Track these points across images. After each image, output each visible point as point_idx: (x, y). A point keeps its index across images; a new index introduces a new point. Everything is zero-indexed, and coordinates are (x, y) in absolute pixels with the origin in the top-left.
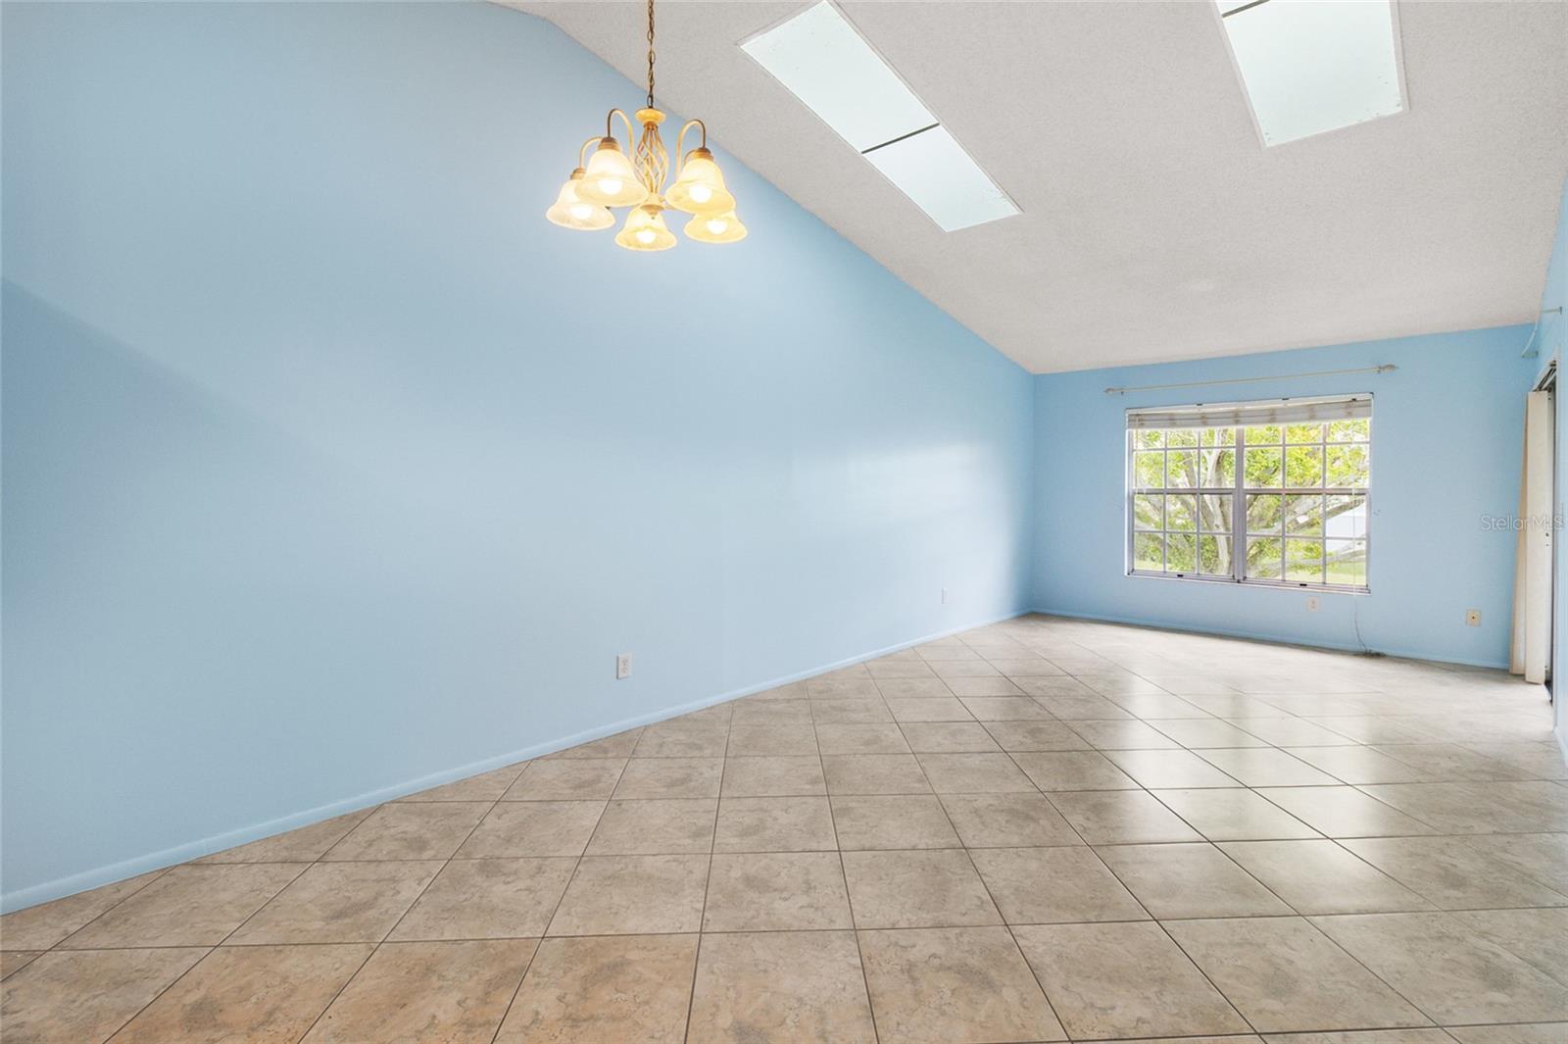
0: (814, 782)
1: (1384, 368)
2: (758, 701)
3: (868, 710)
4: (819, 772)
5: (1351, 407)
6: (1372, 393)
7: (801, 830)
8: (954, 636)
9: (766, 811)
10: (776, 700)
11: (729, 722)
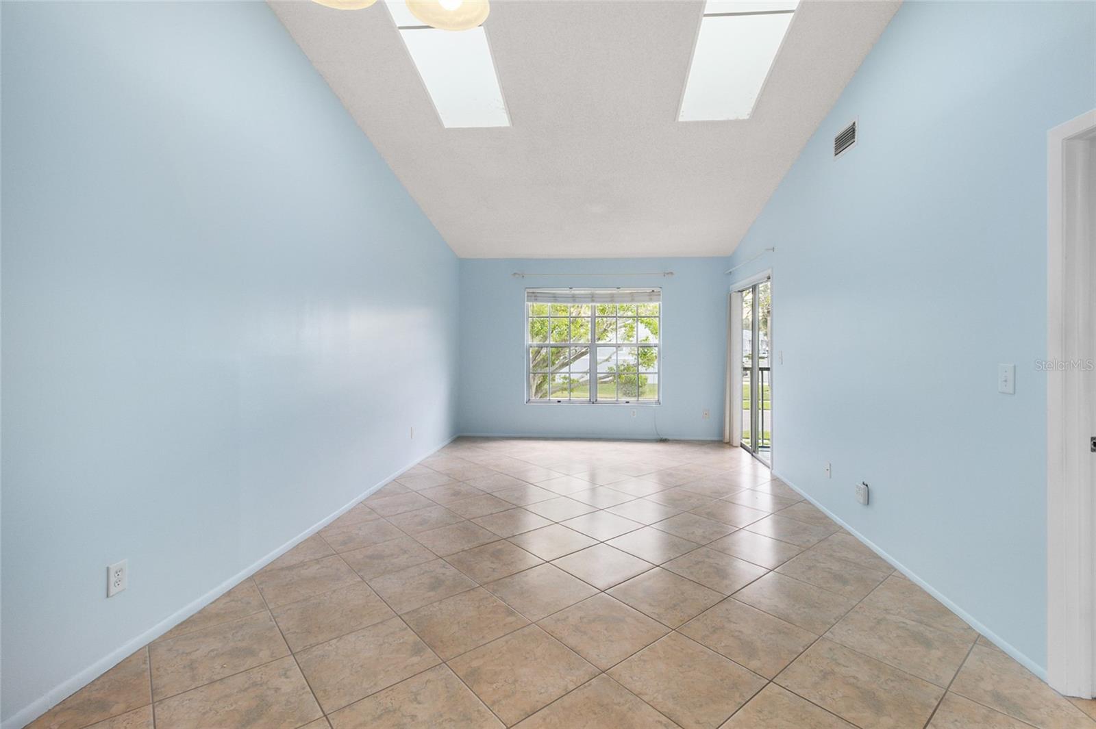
0: (417, 651)
1: (668, 274)
2: (282, 569)
3: (405, 552)
4: (411, 637)
5: (652, 296)
6: (661, 288)
7: (451, 720)
8: (419, 464)
9: (395, 711)
10: (302, 564)
11: (263, 605)
